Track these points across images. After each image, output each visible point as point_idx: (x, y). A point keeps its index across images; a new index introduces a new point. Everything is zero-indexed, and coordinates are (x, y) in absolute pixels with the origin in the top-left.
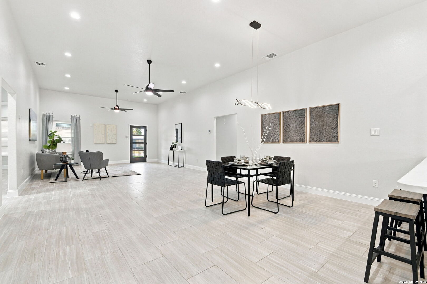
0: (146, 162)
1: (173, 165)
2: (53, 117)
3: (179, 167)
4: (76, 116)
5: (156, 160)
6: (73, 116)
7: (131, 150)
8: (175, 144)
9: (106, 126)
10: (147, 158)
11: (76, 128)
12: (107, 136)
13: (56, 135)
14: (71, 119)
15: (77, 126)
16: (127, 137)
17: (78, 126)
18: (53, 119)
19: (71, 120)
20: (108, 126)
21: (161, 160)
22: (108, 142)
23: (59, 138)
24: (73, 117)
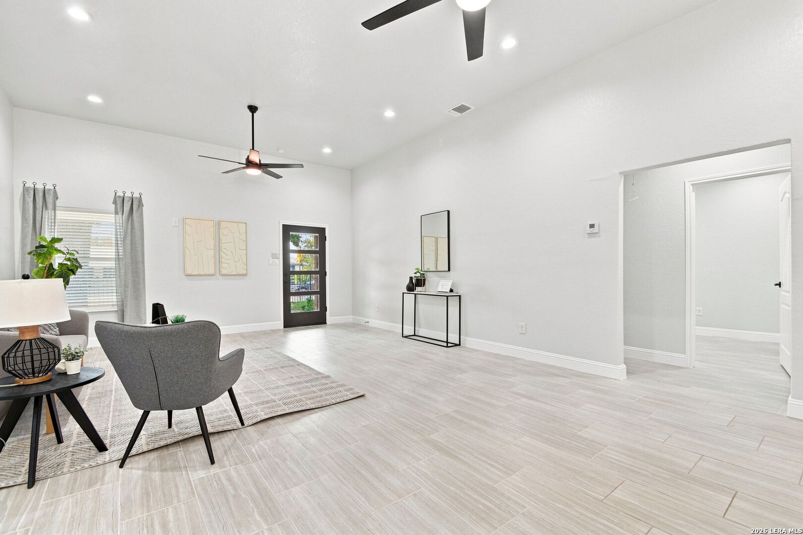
0: (325, 323)
1: (415, 335)
2: (56, 197)
3: (447, 347)
4: (128, 194)
5: (350, 319)
6: (120, 194)
7: (287, 294)
8: (421, 274)
9: (218, 224)
10: (328, 313)
11: (129, 231)
12: (222, 254)
13: (60, 251)
14: (115, 202)
15: (132, 228)
16: (274, 256)
17: (136, 224)
18: (58, 203)
19: (114, 206)
20: (223, 225)
21: (367, 320)
22: (224, 272)
23: (69, 260)
24: (119, 197)
